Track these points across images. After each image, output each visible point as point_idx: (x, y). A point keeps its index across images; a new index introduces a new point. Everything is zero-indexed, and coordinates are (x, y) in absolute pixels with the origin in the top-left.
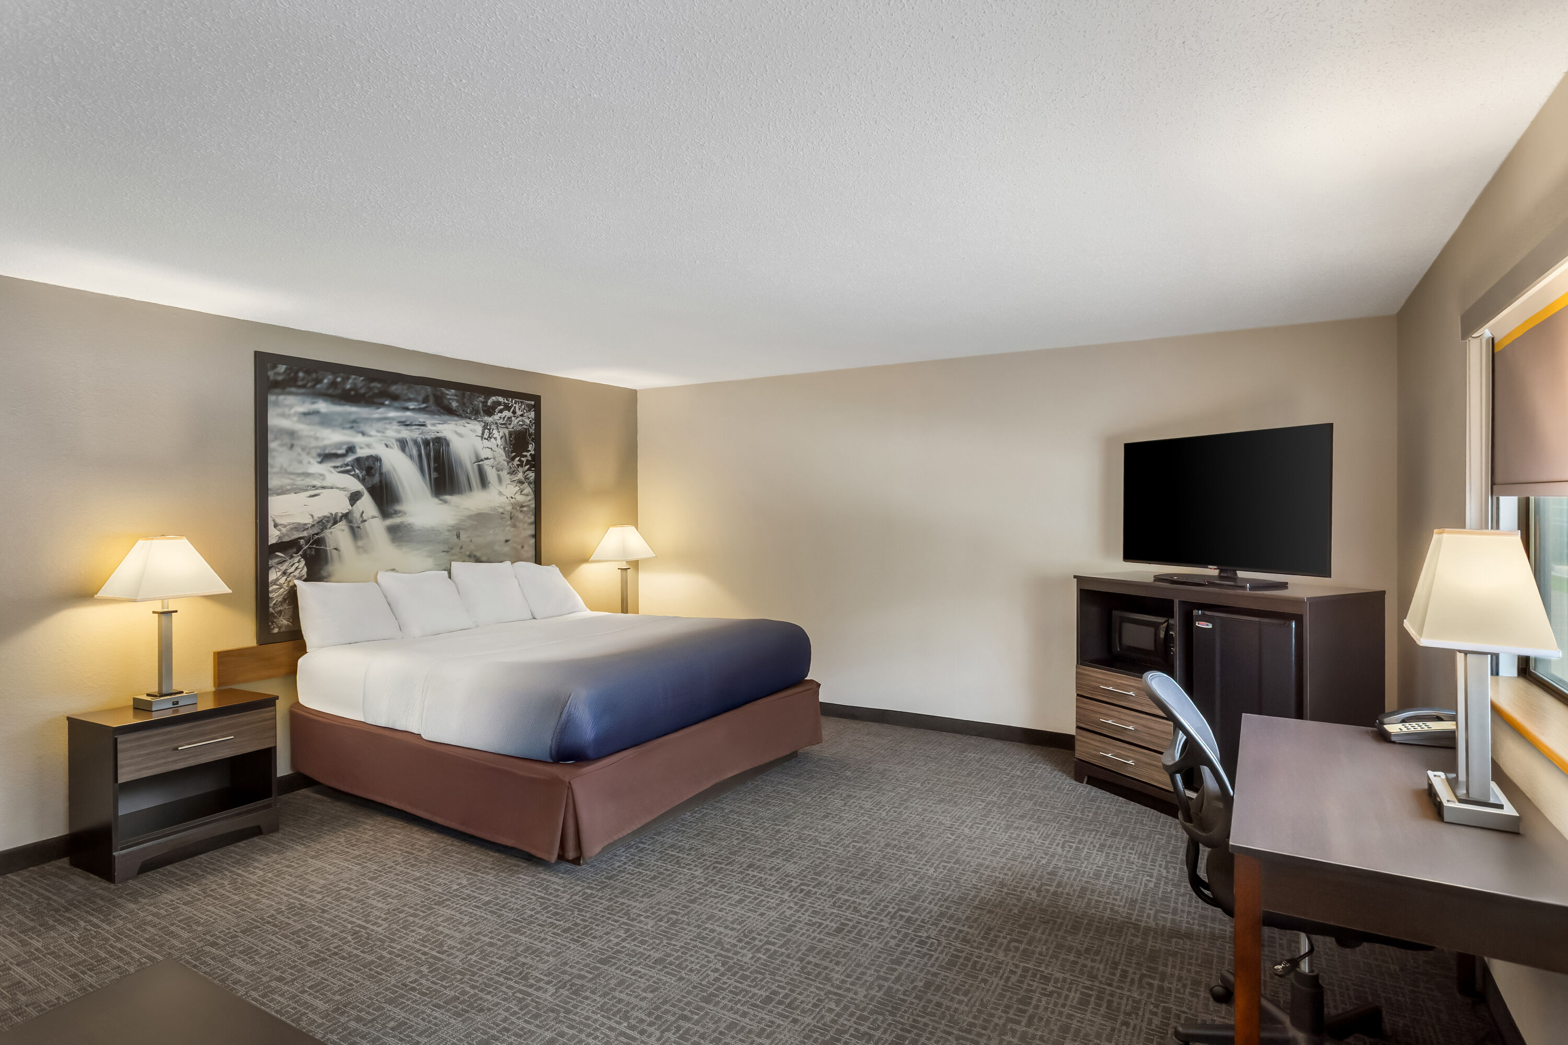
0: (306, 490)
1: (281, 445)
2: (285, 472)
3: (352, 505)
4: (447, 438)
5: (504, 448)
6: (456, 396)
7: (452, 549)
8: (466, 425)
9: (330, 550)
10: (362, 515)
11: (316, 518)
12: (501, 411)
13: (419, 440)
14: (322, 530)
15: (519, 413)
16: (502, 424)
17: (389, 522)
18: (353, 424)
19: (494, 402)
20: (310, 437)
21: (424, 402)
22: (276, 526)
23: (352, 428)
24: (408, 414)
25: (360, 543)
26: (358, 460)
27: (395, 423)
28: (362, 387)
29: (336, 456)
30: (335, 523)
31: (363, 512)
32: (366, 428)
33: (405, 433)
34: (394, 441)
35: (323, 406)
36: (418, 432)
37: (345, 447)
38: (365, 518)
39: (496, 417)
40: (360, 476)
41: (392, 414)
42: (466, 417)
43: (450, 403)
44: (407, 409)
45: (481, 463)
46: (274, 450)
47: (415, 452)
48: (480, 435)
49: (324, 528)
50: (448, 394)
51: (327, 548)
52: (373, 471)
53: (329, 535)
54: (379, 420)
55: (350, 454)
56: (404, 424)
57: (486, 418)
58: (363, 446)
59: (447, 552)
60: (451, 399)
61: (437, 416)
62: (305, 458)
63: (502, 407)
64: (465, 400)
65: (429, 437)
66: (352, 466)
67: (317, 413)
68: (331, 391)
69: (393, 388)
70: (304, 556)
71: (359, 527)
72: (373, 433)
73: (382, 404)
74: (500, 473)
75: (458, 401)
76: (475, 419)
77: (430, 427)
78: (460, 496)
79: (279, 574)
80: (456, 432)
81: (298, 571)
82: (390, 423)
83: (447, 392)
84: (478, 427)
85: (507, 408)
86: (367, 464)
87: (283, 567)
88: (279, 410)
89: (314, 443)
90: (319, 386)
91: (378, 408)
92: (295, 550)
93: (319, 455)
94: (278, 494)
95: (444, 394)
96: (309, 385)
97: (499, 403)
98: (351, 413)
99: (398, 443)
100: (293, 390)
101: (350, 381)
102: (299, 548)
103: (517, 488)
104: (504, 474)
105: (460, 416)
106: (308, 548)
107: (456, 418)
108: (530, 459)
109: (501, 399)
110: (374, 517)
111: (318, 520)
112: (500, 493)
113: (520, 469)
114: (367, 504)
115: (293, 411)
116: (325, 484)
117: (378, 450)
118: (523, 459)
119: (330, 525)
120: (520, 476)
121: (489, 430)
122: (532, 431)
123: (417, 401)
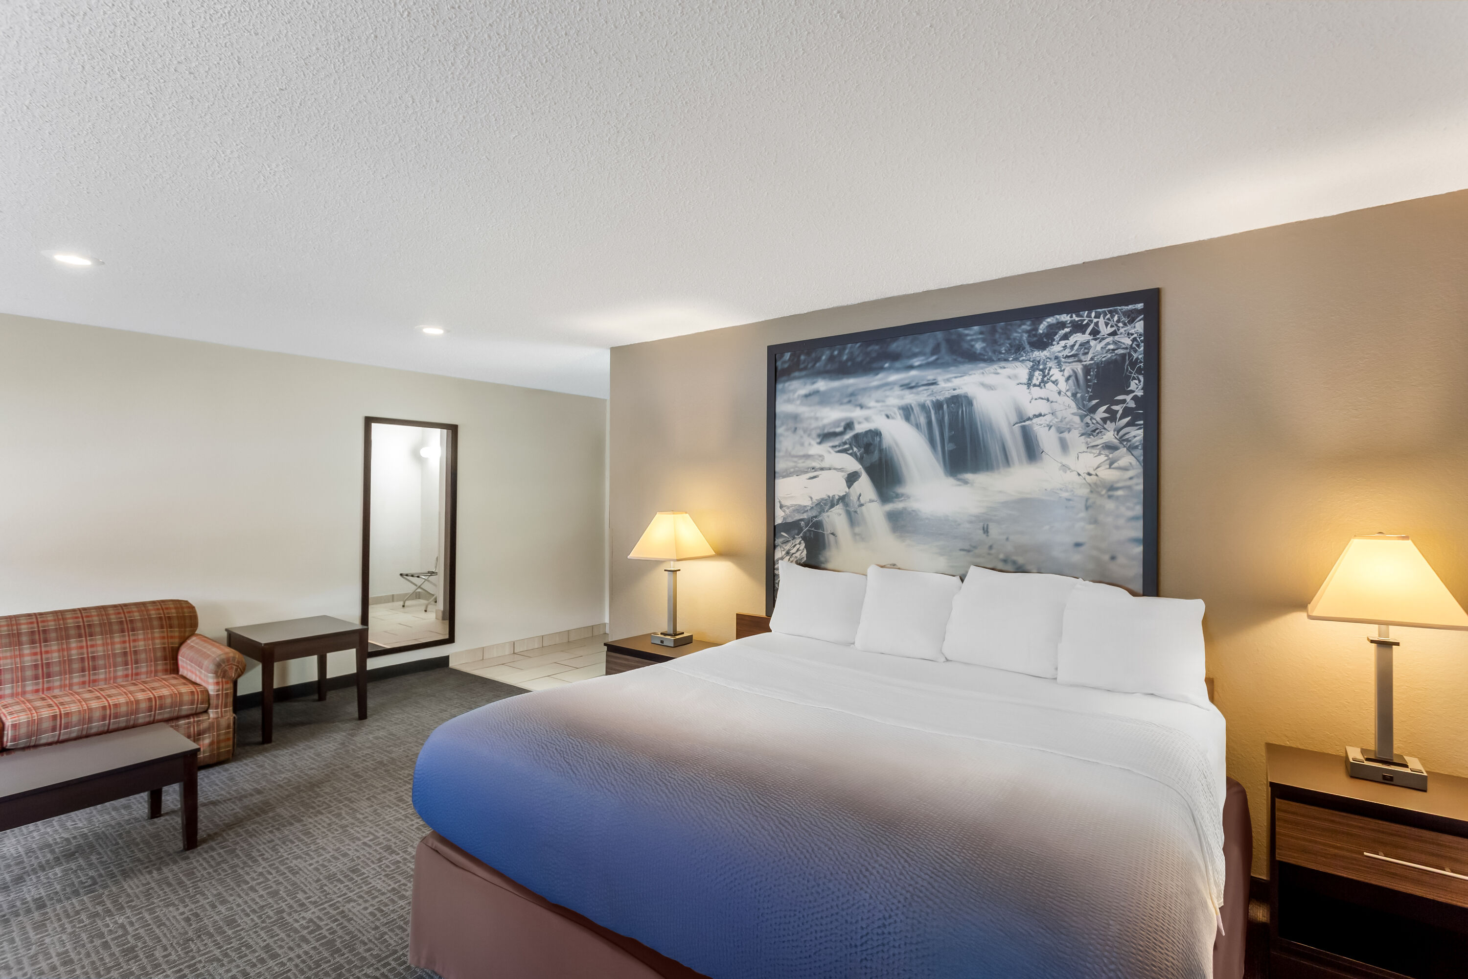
0: (807, 472)
1: (787, 430)
2: (789, 455)
3: (849, 487)
4: (969, 395)
5: (1074, 395)
6: (981, 333)
7: (975, 547)
8: (999, 371)
9: (828, 535)
10: (859, 499)
11: (814, 500)
12: (1066, 337)
13: (929, 403)
14: (820, 513)
15: (1105, 330)
16: (1067, 357)
17: (889, 507)
18: (852, 398)
19: (1050, 326)
20: (811, 418)
21: (933, 354)
22: (781, 507)
23: (850, 402)
24: (913, 373)
25: (857, 530)
26: (856, 437)
27: (897, 388)
28: (858, 355)
29: (835, 435)
30: (832, 506)
31: (860, 495)
32: (864, 400)
33: (910, 398)
34: (896, 410)
35: (822, 385)
36: (926, 394)
37: (843, 424)
38: (862, 501)
39: (1056, 348)
40: (858, 454)
41: (894, 377)
42: (999, 360)
43: (973, 346)
44: (911, 367)
45: (1027, 423)
46: (781, 435)
47: (923, 420)
48: (1025, 381)
49: (822, 511)
50: (967, 335)
51: (825, 532)
52: (872, 447)
53: (827, 519)
54: (878, 387)
55: (848, 431)
56: (909, 386)
57: (1038, 354)
58: (860, 420)
59: (969, 551)
60: (972, 340)
61: (952, 368)
62: (807, 440)
63: (1067, 330)
64: (997, 336)
65: (941, 398)
66: (850, 444)
67: (816, 392)
68: (829, 367)
69: (895, 346)
70: (804, 538)
71: (856, 512)
72: (872, 404)
73: (882, 369)
74: (1066, 435)
75: (984, 340)
76: (1016, 359)
77: (942, 384)
78: (989, 473)
79: (784, 553)
80: (983, 385)
81: (800, 552)
82: (891, 389)
83: (967, 332)
84: (1021, 370)
85: (1079, 328)
86: (865, 440)
87: (787, 547)
88: (785, 397)
89: (814, 424)
90: (818, 365)
91: (877, 374)
92: (796, 531)
93: (819, 436)
94: (784, 477)
95: (961, 337)
96: (810, 366)
97: (1063, 325)
98: (848, 386)
99: (901, 412)
100: (797, 374)
101: (847, 351)
102: (800, 530)
103: (1103, 458)
104: (1075, 438)
105: (990, 361)
106: (808, 530)
107: (982, 365)
108: (1132, 405)
109: (1065, 318)
110: (871, 501)
111: (817, 502)
112: (1065, 468)
113: (1110, 426)
114: (864, 486)
115: (796, 395)
116: (823, 465)
117: (878, 422)
118: (1115, 408)
119: (827, 507)
120: (1109, 436)
121: (1042, 370)
122: (1139, 354)
123: (924, 354)
